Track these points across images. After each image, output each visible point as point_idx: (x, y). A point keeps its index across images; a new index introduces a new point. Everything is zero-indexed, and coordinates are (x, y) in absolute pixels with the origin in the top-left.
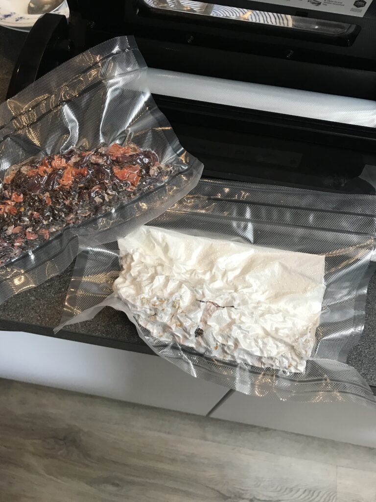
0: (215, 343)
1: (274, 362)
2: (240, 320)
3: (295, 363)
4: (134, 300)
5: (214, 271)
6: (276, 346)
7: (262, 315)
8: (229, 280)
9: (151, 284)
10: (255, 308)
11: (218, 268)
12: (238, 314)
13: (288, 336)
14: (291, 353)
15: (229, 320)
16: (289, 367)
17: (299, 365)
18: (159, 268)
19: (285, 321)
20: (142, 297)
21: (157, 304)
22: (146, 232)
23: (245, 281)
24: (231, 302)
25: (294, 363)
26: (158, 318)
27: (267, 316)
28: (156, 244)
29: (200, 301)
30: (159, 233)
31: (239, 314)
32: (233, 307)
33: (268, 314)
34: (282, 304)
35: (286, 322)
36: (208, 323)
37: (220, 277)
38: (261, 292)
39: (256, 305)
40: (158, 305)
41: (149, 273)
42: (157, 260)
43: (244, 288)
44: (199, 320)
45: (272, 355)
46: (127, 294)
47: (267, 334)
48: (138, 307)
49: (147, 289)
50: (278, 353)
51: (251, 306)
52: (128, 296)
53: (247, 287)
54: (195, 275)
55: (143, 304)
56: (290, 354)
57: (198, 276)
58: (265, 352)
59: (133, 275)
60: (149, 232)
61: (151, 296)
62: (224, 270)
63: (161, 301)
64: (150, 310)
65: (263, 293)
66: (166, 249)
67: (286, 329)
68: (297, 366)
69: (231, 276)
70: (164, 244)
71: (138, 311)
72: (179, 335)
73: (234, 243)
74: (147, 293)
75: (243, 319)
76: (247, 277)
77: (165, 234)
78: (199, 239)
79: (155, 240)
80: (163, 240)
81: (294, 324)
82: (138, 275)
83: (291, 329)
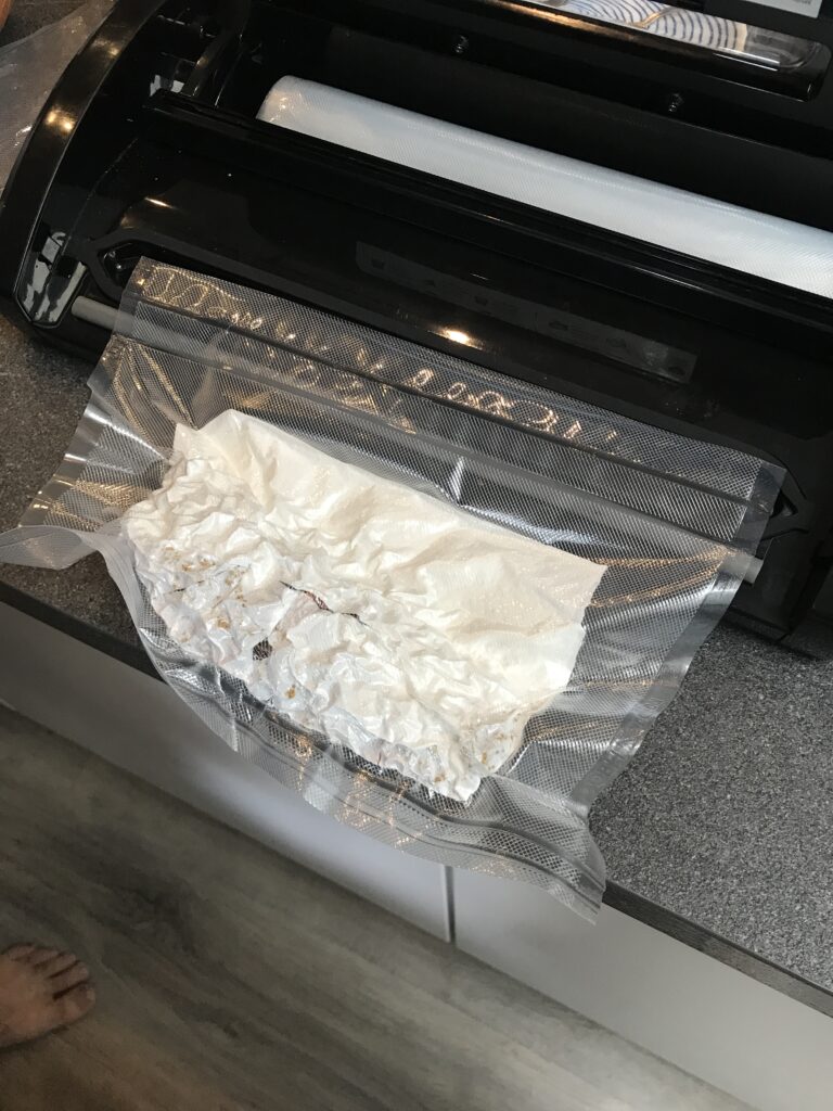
0: (291, 683)
1: (407, 759)
2: (361, 647)
3: (454, 776)
4: (149, 548)
5: (354, 543)
6: (421, 726)
7: (418, 654)
8: (381, 567)
9: (197, 525)
10: (409, 635)
11: (366, 537)
12: (362, 633)
13: (460, 714)
14: (450, 751)
15: (336, 642)
16: (437, 780)
17: (459, 782)
18: (230, 502)
19: (466, 682)
20: (169, 546)
21: (193, 567)
22: (240, 427)
23: (414, 577)
24: (358, 606)
25: (450, 776)
26: (185, 598)
27: (428, 659)
28: (253, 457)
29: (287, 585)
30: (266, 435)
31: (364, 636)
32: (355, 616)
33: (433, 654)
34: (478, 649)
35: (469, 685)
36: (288, 636)
37: (365, 559)
38: (442, 612)
39: (414, 631)
40: (194, 570)
41: (203, 504)
42: (238, 486)
43: (405, 592)
44: (273, 625)
45: (406, 741)
46: (142, 533)
47: (412, 694)
48: (151, 563)
49: (184, 533)
50: (422, 742)
51: (400, 629)
52: (140, 538)
53: (414, 592)
54: (310, 539)
55: (164, 559)
56: (447, 752)
57: (316, 543)
58: (392, 732)
59: (170, 500)
60: (245, 427)
61: (186, 549)
62: (379, 545)
63: (205, 565)
64: (177, 578)
65: (446, 615)
66: (270, 473)
67: (461, 699)
68: (455, 783)
69: (389, 561)
70: (269, 461)
71: (151, 573)
72: (219, 645)
73: (421, 496)
74: (182, 540)
75: (369, 647)
76: (422, 571)
77: (280, 442)
78: (350, 469)
79: (254, 448)
80: (271, 452)
81: (486, 693)
82: (180, 503)
83: (474, 703)
